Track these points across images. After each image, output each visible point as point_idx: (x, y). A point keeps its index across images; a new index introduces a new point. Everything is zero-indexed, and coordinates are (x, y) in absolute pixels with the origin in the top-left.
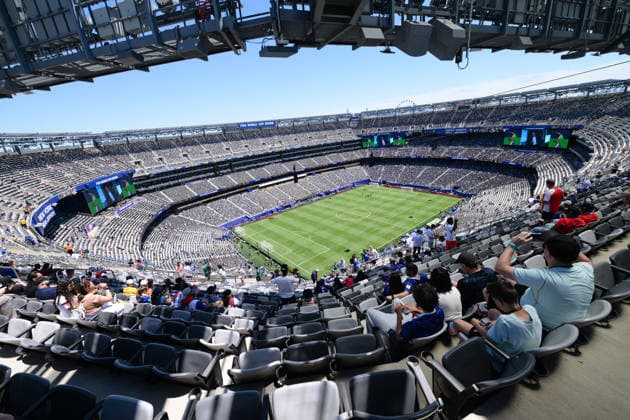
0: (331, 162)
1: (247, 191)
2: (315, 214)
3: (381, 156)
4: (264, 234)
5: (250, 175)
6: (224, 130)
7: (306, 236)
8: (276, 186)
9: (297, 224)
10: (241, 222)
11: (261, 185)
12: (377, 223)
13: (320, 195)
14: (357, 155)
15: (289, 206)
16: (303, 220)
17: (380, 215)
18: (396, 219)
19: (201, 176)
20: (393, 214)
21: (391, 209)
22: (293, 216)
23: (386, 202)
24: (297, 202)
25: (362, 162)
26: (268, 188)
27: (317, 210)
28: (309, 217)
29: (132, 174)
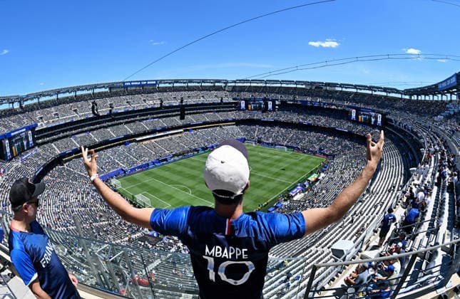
0: (208, 120)
1: (124, 144)
2: (193, 168)
3: (255, 118)
4: (139, 187)
5: (129, 129)
6: (110, 88)
7: (185, 190)
8: (153, 141)
9: (175, 178)
10: (117, 175)
11: (138, 139)
12: (260, 177)
13: (198, 151)
14: (232, 115)
15: (166, 160)
16: (180, 173)
17: (262, 170)
18: (278, 175)
19: (84, 129)
20: (275, 170)
21: (271, 165)
22: (169, 170)
23: (265, 158)
24: (174, 156)
25: (238, 122)
26: (144, 142)
27: (193, 164)
28: (187, 171)
29: (35, 128)
